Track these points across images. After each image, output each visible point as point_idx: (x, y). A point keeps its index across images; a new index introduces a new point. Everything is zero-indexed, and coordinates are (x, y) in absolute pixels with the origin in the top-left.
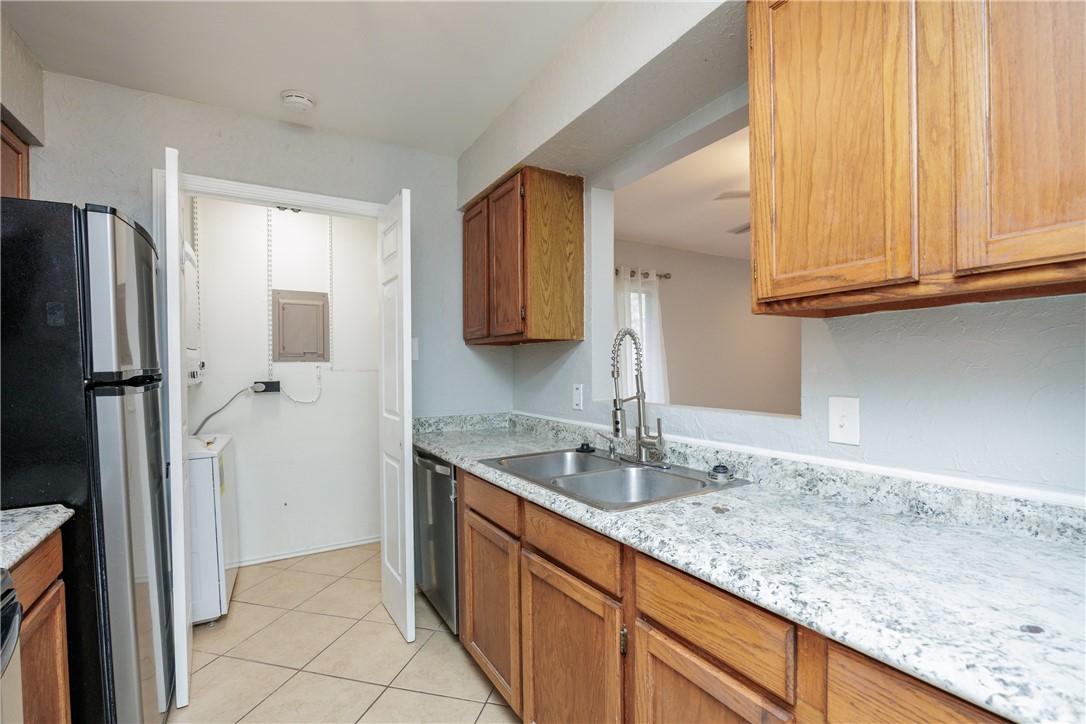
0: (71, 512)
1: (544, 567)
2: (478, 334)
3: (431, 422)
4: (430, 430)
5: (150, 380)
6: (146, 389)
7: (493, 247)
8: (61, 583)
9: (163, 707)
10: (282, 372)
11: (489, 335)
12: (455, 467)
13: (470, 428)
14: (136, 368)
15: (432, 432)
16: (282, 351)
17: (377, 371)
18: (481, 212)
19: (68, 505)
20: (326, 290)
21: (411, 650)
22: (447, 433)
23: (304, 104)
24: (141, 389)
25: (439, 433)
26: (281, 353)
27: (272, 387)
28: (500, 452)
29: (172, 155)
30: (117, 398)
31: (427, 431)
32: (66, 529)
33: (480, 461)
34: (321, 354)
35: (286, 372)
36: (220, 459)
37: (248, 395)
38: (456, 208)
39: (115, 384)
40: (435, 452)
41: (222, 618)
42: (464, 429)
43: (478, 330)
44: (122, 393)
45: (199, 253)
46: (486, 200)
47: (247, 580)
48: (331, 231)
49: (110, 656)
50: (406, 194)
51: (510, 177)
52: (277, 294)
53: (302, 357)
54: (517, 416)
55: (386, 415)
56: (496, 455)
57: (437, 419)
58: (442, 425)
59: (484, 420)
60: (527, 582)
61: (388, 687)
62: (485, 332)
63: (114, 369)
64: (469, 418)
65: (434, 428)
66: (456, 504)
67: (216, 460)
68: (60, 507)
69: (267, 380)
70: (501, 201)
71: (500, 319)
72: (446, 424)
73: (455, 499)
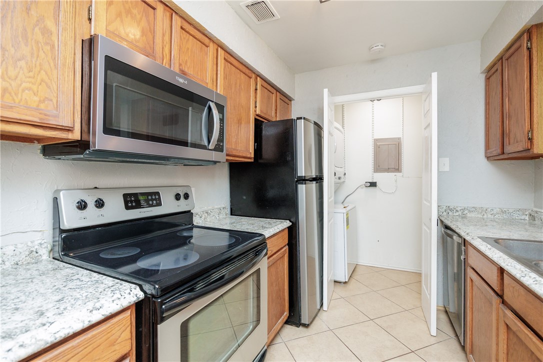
0: (291, 224)
1: (516, 324)
2: (495, 153)
3: (459, 209)
4: (457, 214)
5: (319, 179)
6: (316, 183)
7: (506, 91)
8: (287, 247)
9: (319, 307)
10: (378, 177)
11: (503, 153)
12: (464, 239)
13: (490, 216)
14: (314, 174)
15: (459, 215)
16: (378, 167)
17: (421, 178)
18: (497, 70)
19: (290, 221)
20: (401, 136)
21: (433, 340)
22: (469, 217)
23: (379, 49)
24: (315, 182)
25: (464, 217)
26: (378, 168)
27: (373, 184)
28: (503, 234)
29: (326, 91)
30: (304, 185)
31: (455, 214)
32: (289, 228)
33: (479, 237)
34: (398, 169)
35: (380, 178)
36: (347, 214)
37: (362, 188)
38: (479, 72)
39: (303, 180)
40: (453, 227)
41: (345, 283)
42: (485, 216)
43: (495, 150)
44: (305, 184)
45: (345, 129)
46: (501, 60)
47: (359, 271)
48: (403, 105)
49: (300, 278)
50: (435, 76)
51: (519, 38)
52: (376, 141)
53: (388, 170)
54: (537, 212)
55: (425, 202)
56: (497, 236)
57: (463, 208)
58: (466, 212)
59: (503, 212)
60: (503, 329)
61: (413, 352)
62: (499, 151)
63: (304, 175)
64: (489, 210)
65: (460, 213)
66: (465, 262)
67: (345, 214)
68: (288, 221)
69: (371, 181)
70: (512, 58)
71: (512, 141)
72: (470, 211)
73: (464, 259)
